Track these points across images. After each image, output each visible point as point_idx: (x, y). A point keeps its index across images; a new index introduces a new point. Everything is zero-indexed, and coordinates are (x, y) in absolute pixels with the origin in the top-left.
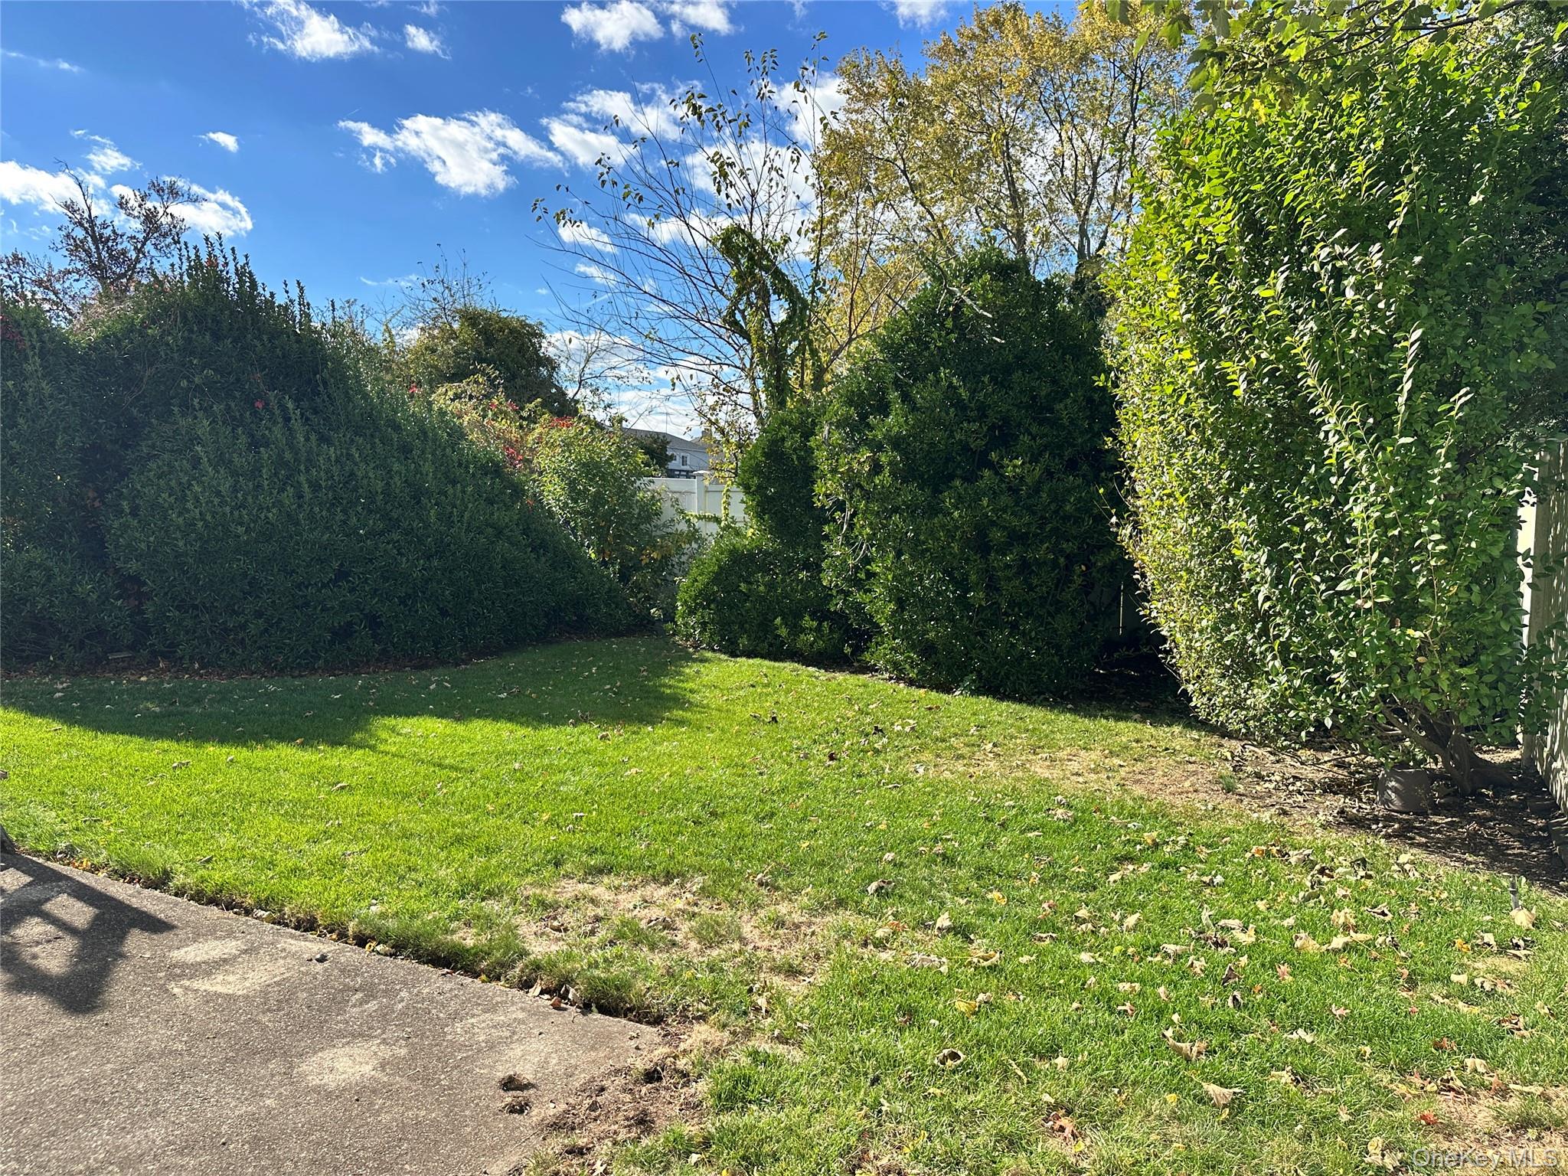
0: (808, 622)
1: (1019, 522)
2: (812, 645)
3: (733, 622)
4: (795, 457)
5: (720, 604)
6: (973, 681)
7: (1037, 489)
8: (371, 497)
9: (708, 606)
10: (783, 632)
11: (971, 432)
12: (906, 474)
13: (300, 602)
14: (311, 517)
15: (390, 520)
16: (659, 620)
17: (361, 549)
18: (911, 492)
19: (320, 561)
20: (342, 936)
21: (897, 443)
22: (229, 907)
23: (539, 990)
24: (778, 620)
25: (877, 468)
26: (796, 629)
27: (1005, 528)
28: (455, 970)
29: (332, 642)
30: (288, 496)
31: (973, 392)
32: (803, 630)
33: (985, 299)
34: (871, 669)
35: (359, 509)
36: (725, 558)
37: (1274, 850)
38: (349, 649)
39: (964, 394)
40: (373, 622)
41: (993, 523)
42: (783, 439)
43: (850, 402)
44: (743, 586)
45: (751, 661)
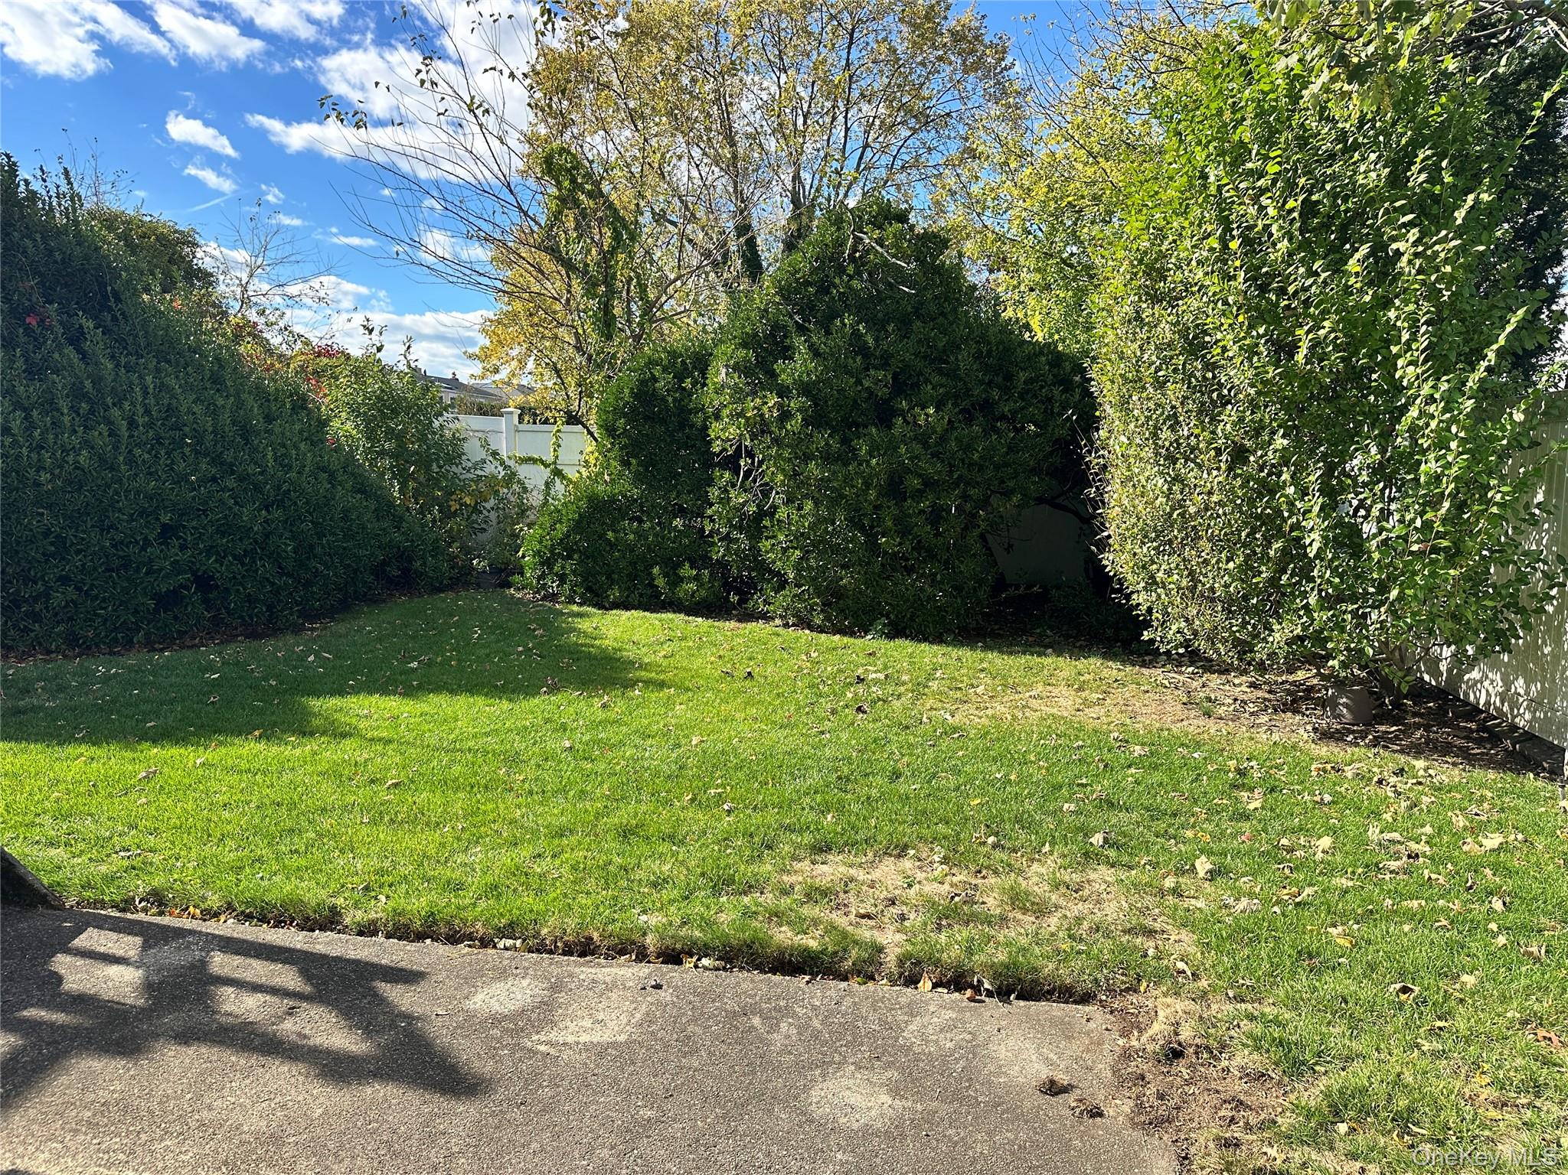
0: (687, 571)
1: (933, 469)
2: (694, 592)
3: (599, 573)
4: (670, 399)
5: (586, 555)
6: (884, 625)
7: (943, 439)
8: (199, 438)
9: (570, 557)
10: (660, 582)
11: (878, 380)
12: (816, 419)
13: (117, 562)
14: (131, 461)
15: (222, 464)
16: (484, 572)
17: (194, 498)
18: (822, 439)
19: (143, 513)
20: (642, 956)
21: (806, 389)
22: (453, 939)
23: (929, 985)
24: (656, 570)
25: (785, 416)
26: (676, 581)
27: (920, 476)
28: (814, 975)
29: (156, 611)
30: (99, 435)
31: (876, 340)
32: (681, 580)
33: (899, 248)
34: (766, 617)
35: (187, 450)
36: (583, 504)
37: (1328, 766)
38: (176, 618)
39: (870, 341)
40: (204, 582)
41: (908, 471)
42: (655, 379)
43: (744, 345)
44: (610, 535)
45: (628, 613)
